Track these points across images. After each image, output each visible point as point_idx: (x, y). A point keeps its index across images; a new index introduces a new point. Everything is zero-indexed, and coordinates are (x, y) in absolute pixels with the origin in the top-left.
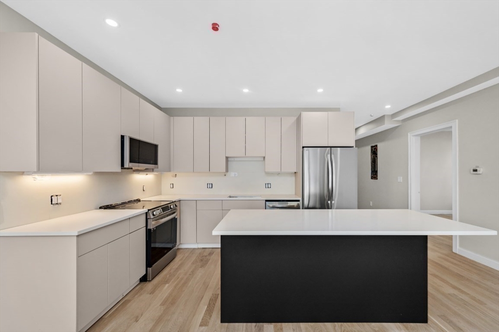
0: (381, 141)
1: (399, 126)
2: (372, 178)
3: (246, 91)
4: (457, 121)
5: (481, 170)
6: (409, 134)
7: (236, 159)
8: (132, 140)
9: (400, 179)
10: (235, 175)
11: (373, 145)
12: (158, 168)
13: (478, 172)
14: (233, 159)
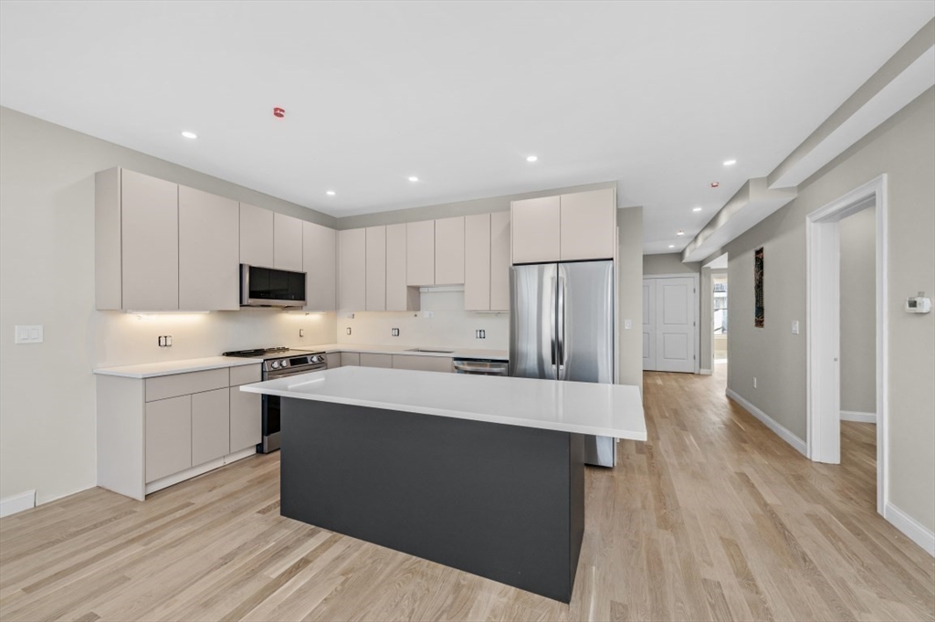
0: (768, 238)
1: (793, 200)
2: (757, 325)
3: (413, 179)
4: (885, 176)
5: (925, 304)
6: (808, 219)
7: (430, 290)
8: (252, 269)
9: (796, 327)
10: (430, 315)
11: (758, 248)
12: (306, 305)
13: (918, 309)
14: (425, 290)
